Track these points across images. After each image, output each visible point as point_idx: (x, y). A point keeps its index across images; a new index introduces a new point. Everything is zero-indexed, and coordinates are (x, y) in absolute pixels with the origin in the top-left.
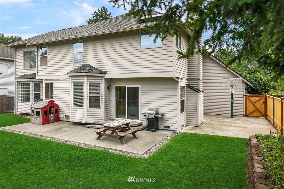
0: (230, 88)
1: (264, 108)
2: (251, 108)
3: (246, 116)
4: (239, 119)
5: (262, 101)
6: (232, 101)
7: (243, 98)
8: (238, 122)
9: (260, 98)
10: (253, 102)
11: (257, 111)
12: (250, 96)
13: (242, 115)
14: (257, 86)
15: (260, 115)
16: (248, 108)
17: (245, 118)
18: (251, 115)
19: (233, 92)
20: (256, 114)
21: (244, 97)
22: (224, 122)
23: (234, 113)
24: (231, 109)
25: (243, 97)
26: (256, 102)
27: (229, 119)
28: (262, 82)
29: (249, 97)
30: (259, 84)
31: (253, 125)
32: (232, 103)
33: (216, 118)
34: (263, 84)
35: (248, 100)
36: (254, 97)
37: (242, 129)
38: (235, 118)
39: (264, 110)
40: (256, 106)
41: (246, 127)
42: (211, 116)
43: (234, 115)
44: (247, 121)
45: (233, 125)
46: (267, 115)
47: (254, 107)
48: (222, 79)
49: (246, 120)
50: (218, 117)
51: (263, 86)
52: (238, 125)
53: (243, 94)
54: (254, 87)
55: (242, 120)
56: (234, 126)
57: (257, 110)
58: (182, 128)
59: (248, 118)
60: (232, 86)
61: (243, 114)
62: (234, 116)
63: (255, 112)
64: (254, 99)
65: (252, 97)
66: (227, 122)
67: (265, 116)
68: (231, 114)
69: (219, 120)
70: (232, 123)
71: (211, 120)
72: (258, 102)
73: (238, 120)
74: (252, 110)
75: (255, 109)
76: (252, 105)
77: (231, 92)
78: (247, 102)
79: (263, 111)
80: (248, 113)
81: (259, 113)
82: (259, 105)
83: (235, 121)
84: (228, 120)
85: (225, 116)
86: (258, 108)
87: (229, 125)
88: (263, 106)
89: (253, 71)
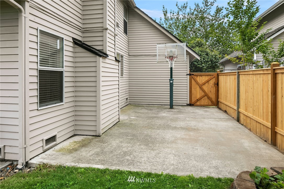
0: (168, 60)
1: (214, 92)
2: (198, 94)
3: (190, 105)
4: (182, 111)
5: (212, 82)
6: (171, 82)
7: (186, 79)
8: (181, 116)
9: (209, 77)
10: (201, 83)
11: (206, 97)
12: (196, 75)
13: (186, 104)
14: (202, 63)
15: (210, 103)
16: (193, 93)
17: (190, 109)
18: (198, 103)
19: (173, 67)
20: (205, 101)
21: (188, 76)
22: (158, 118)
23: (174, 102)
24: (170, 96)
25: (186, 76)
26: (204, 84)
27: (166, 112)
28: (209, 58)
29: (195, 77)
30: (205, 60)
31: (206, 121)
32: (171, 85)
33: (147, 111)
34: (210, 60)
35: (193, 81)
36: (201, 76)
37: (192, 133)
38: (175, 110)
39: (215, 95)
40: (204, 90)
41: (198, 130)
42: (140, 108)
43: (174, 104)
44: (195, 114)
45: (173, 124)
46: (218, 103)
47: (201, 91)
48: (156, 44)
49: (193, 113)
50: (150, 110)
51: (210, 64)
52: (182, 124)
53: (186, 72)
54: (199, 64)
55: (187, 113)
56: (175, 128)
57: (206, 95)
58: (46, 147)
59: (194, 109)
60: (171, 58)
61: (186, 102)
62: (174, 107)
63: (202, 99)
64: (201, 79)
65: (199, 77)
66: (163, 118)
67: (216, 103)
68: (170, 103)
69: (150, 115)
70: (171, 120)
71: (137, 115)
72: (207, 83)
73: (180, 112)
74: (198, 96)
75: (203, 94)
76: (198, 89)
77: (169, 67)
78: (192, 85)
79: (213, 96)
80: (194, 100)
81: (209, 100)
82: (209, 88)
83: (176, 116)
84: (166, 114)
85: (161, 106)
86: (207, 92)
87: (167, 125)
88: (213, 90)
89: (197, 44)
